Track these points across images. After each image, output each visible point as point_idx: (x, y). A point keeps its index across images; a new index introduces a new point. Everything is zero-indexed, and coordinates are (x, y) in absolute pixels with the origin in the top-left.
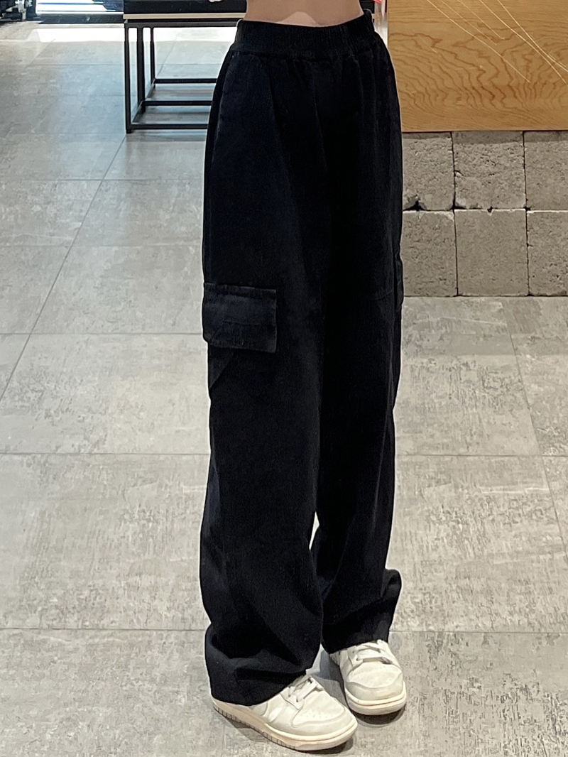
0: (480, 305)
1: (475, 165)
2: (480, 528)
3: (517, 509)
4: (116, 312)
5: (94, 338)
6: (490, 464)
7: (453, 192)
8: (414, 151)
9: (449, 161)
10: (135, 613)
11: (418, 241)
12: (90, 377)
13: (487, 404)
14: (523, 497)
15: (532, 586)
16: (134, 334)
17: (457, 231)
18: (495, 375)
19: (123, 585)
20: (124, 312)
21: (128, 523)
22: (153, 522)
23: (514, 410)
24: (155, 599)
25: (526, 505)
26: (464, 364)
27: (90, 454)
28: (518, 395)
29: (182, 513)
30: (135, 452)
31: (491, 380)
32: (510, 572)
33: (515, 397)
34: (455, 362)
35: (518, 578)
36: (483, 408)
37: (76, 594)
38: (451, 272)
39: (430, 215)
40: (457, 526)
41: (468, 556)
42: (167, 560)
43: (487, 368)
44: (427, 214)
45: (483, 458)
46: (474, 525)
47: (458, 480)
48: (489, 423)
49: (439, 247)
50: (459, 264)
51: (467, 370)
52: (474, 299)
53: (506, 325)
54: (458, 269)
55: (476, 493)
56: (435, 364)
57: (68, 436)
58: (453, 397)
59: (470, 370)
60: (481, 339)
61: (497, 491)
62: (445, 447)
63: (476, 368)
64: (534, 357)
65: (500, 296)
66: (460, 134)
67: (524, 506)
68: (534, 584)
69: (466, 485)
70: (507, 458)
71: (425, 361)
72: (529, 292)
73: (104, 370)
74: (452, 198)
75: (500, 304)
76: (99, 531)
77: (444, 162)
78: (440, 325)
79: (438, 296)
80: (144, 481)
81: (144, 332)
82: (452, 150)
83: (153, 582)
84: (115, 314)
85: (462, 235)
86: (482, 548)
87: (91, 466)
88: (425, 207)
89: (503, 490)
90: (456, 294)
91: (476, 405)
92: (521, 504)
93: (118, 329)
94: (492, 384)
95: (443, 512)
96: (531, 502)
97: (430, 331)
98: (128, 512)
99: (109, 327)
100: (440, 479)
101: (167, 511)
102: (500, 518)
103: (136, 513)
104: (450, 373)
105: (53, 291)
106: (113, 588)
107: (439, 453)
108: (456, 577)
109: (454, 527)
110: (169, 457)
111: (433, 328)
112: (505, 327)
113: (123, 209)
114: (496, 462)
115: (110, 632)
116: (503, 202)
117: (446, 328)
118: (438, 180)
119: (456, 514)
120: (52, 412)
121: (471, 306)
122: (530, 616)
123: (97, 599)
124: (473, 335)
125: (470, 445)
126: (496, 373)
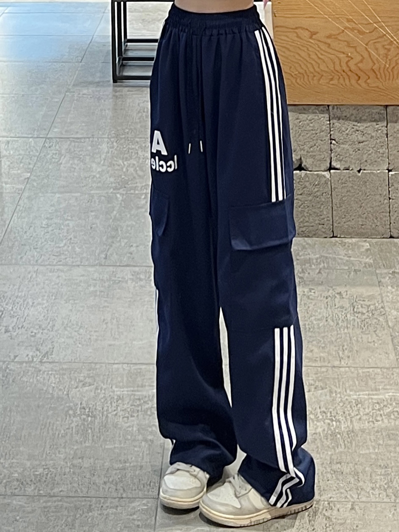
0: (352, 245)
1: (347, 134)
2: (349, 425)
3: (379, 410)
4: (60, 247)
5: (41, 268)
6: (358, 374)
7: (329, 157)
8: (298, 121)
9: (327, 130)
10: (79, 485)
11: (301, 194)
12: (40, 300)
13: (356, 325)
14: (384, 400)
15: (390, 469)
16: (74, 266)
17: (333, 187)
18: (362, 302)
19: (69, 465)
20: (66, 247)
21: (72, 417)
22: (91, 417)
23: (378, 331)
24: (94, 475)
25: (386, 407)
26: (338, 293)
27: (41, 362)
28: (381, 319)
29: (115, 411)
30: (76, 361)
31: (360, 306)
32: (373, 459)
33: (379, 320)
34: (331, 291)
35: (379, 463)
36: (353, 329)
37: (32, 471)
38: (328, 219)
39: (311, 174)
40: (331, 424)
41: (339, 446)
42: (103, 446)
43: (356, 297)
44: (309, 174)
45: (353, 369)
46: (344, 422)
47: (333, 387)
48: (357, 341)
49: (318, 199)
50: (334, 212)
51: (340, 298)
52: (347, 240)
53: (372, 262)
54: (334, 217)
55: (346, 397)
56: (314, 292)
57: (23, 348)
58: (329, 320)
59: (343, 298)
60: (352, 273)
61: (363, 395)
62: (322, 359)
63: (347, 296)
64: (394, 288)
65: (367, 238)
66: (336, 107)
67: (385, 408)
68: (392, 469)
69: (339, 390)
70: (371, 370)
71: (306, 290)
72: (391, 235)
73: (51, 295)
74: (329, 162)
75: (368, 244)
76: (50, 423)
77: (323, 131)
78: (319, 261)
79: (317, 237)
80: (83, 384)
81: (82, 264)
82: (329, 121)
83: (92, 464)
84: (59, 249)
85: (336, 190)
86: (351, 441)
87: (41, 372)
88: (307, 168)
89: (369, 395)
90: (332, 236)
91: (347, 326)
92: (383, 406)
93: (61, 261)
94: (361, 309)
95: (320, 412)
96: (390, 405)
97: (311, 266)
98: (71, 409)
99: (54, 259)
100: (318, 386)
101: (103, 409)
102: (364, 417)
103: (78, 409)
104: (327, 300)
105: (9, 230)
106: (61, 467)
107: (317, 365)
108: (330, 463)
109: (329, 424)
110: (104, 365)
111: (313, 264)
112: (371, 263)
113: (63, 162)
114: (363, 372)
115: (60, 498)
116: (370, 165)
117: (324, 263)
118: (317, 147)
119: (331, 413)
120: (10, 328)
121: (345, 245)
122: (388, 491)
123: (49, 475)
124: (345, 269)
125: (342, 358)
126: (364, 301)
